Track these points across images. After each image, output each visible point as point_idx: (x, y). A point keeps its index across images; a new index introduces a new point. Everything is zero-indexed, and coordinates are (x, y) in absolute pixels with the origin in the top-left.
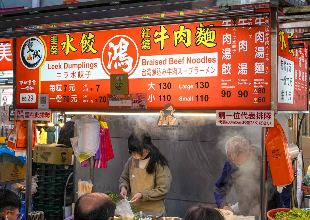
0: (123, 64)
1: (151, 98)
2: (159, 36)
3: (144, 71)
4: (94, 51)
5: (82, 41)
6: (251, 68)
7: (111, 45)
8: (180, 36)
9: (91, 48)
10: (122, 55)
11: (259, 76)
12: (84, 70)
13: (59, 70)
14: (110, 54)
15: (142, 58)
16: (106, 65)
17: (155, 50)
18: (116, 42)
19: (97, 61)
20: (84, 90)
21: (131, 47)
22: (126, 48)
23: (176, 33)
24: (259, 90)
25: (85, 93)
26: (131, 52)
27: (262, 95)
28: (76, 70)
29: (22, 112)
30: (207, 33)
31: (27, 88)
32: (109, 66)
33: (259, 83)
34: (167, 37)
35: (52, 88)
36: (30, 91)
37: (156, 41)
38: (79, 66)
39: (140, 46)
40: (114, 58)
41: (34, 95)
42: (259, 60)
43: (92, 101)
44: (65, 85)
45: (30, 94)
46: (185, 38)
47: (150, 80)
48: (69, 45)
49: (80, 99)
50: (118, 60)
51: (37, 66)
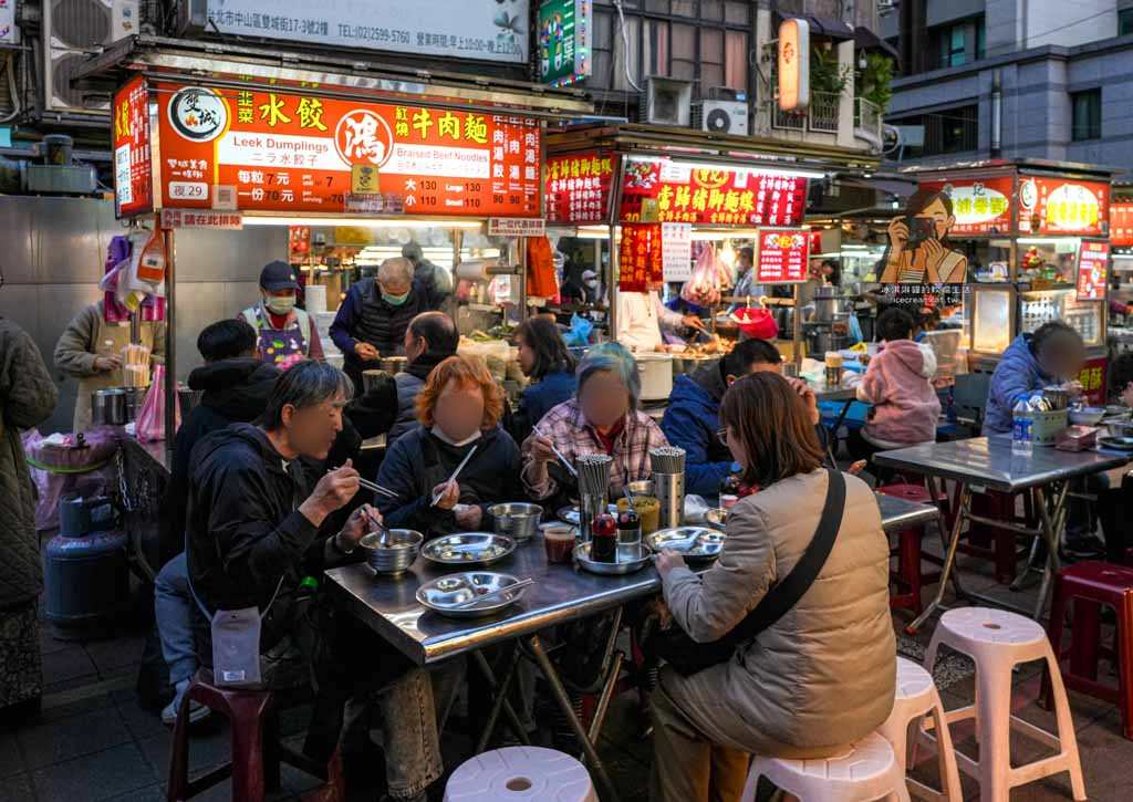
0: (369, 151)
1: (411, 200)
2: (419, 121)
3: (400, 165)
4: (322, 127)
5: (301, 110)
6: (522, 172)
7: (351, 122)
8: (446, 125)
9: (316, 122)
10: (368, 139)
11: (530, 181)
12: (306, 153)
13: (256, 149)
14: (348, 135)
15: (397, 146)
16: (343, 149)
17: (414, 137)
18: (358, 118)
19: (328, 142)
20: (305, 183)
21: (380, 128)
22: (373, 131)
23: (441, 120)
24: (530, 196)
25: (307, 188)
26: (381, 135)
27: (533, 203)
28: (291, 152)
29: (178, 215)
30: (478, 126)
31: (188, 174)
32: (349, 152)
33: (530, 189)
34: (430, 123)
35: (244, 177)
36: (194, 179)
37: (416, 126)
38: (296, 147)
39: (394, 130)
40: (356, 141)
41: (204, 187)
42: (530, 164)
43: (320, 200)
44: (270, 174)
45: (195, 185)
46: (453, 128)
47: (408, 177)
48: (275, 112)
49: (297, 195)
50: (361, 145)
51: (209, 138)
